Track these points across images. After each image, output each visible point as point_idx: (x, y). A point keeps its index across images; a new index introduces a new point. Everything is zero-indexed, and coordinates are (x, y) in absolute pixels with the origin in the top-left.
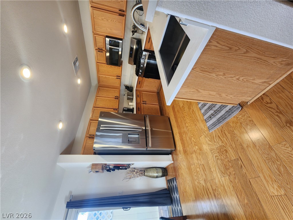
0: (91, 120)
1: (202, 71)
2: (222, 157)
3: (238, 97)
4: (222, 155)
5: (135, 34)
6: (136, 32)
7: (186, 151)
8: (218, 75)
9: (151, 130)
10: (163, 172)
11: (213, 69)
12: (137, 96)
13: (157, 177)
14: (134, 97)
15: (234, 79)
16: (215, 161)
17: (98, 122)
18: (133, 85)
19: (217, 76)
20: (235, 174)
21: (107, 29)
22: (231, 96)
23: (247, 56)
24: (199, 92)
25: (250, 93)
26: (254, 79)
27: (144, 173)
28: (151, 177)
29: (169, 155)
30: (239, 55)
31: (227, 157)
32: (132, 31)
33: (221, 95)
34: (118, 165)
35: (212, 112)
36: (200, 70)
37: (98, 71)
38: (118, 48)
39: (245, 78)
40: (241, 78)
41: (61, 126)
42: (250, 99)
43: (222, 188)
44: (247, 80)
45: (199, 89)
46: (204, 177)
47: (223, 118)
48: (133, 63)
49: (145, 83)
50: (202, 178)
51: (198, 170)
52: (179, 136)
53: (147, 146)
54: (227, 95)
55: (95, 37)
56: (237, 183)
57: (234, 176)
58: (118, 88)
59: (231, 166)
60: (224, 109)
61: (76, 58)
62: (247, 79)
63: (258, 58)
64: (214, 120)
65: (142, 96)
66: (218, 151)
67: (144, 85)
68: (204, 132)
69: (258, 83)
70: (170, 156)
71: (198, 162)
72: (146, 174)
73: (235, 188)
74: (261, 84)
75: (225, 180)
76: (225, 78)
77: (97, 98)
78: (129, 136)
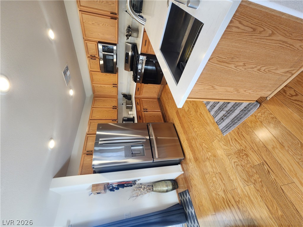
0: (88, 134)
1: (219, 61)
2: (243, 163)
3: (258, 92)
4: (242, 161)
5: (130, 38)
6: (130, 35)
7: (198, 158)
8: (237, 66)
9: (156, 139)
10: (173, 185)
11: (232, 58)
12: (137, 104)
13: (167, 191)
14: (133, 106)
15: (255, 69)
16: (234, 168)
17: (95, 135)
18: (131, 93)
19: (236, 67)
20: (261, 181)
21: (99, 34)
22: (250, 91)
23: (272, 40)
24: (215, 89)
25: (270, 86)
26: (276, 69)
27: (153, 189)
28: (160, 192)
29: (177, 164)
30: (263, 39)
31: (249, 162)
32: (127, 36)
33: (239, 91)
34: (122, 183)
35: (223, 113)
36: (218, 61)
37: (92, 80)
38: (112, 54)
39: (268, 68)
40: (263, 69)
41: (52, 144)
42: (270, 94)
43: (247, 199)
44: (269, 71)
45: (215, 86)
46: (223, 187)
47: (238, 118)
48: (130, 69)
49: (144, 89)
50: (220, 188)
51: (214, 179)
52: (187, 143)
53: (153, 158)
54: (245, 91)
55: (87, 44)
56: (265, 192)
57: (261, 184)
58: (116, 97)
59: (255, 172)
60: (239, 108)
61: (66, 66)
62: (269, 69)
63: (284, 42)
64: (227, 121)
65: (142, 104)
66: (236, 156)
67: (144, 91)
68: (217, 136)
69: (281, 73)
70: (179, 165)
71: (214, 171)
72: (154, 189)
73: (264, 198)
74: (284, 74)
75: (250, 189)
76: (245, 69)
77: (93, 110)
78: (132, 148)
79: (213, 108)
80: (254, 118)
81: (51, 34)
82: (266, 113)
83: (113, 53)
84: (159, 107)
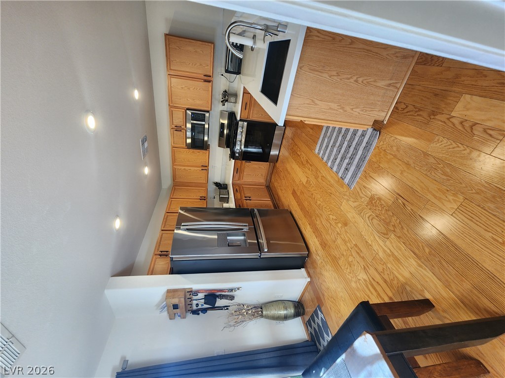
0: (162, 230)
1: (312, 70)
2: (377, 212)
3: (368, 112)
4: (376, 210)
5: (226, 103)
6: (227, 101)
7: (326, 242)
8: (332, 76)
11: (324, 67)
12: (235, 191)
15: (352, 80)
16: (370, 225)
17: (178, 214)
19: (330, 77)
20: (400, 222)
21: (189, 99)
22: (358, 110)
23: (355, 48)
25: (379, 103)
26: (375, 81)
27: (262, 312)
30: (345, 47)
31: (383, 206)
32: (222, 102)
33: (345, 109)
34: (213, 291)
35: (347, 161)
36: (310, 69)
37: (174, 160)
38: (203, 123)
39: (365, 79)
40: (360, 80)
41: (118, 224)
42: (384, 116)
43: (391, 258)
44: (367, 82)
46: (362, 263)
47: (362, 159)
48: (225, 146)
49: (245, 170)
50: (360, 267)
51: (351, 259)
52: (310, 229)
53: (260, 250)
54: (352, 109)
55: (172, 111)
56: (406, 233)
57: (400, 226)
58: (205, 185)
59: (392, 214)
61: (145, 135)
63: (368, 50)
64: (352, 169)
65: (243, 191)
66: (369, 207)
67: (245, 173)
68: (344, 195)
69: (382, 86)
70: (303, 270)
71: (348, 247)
72: (264, 313)
73: (408, 243)
74: (387, 88)
75: (391, 243)
76: (341, 79)
77: (172, 200)
78: (228, 238)
79: (335, 162)
80: (377, 150)
81: (137, 95)
82: (387, 139)
83: (204, 121)
84: (268, 196)
